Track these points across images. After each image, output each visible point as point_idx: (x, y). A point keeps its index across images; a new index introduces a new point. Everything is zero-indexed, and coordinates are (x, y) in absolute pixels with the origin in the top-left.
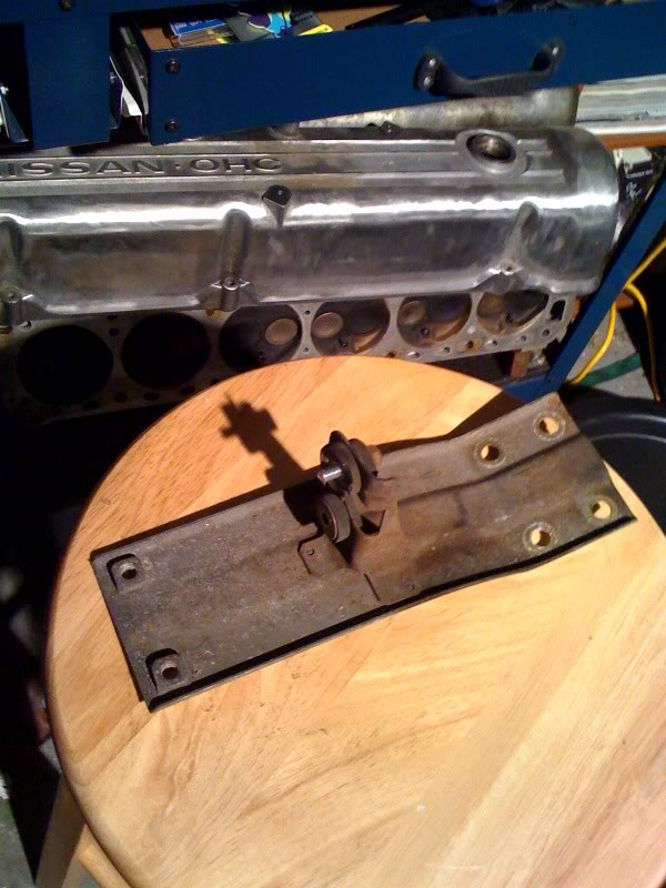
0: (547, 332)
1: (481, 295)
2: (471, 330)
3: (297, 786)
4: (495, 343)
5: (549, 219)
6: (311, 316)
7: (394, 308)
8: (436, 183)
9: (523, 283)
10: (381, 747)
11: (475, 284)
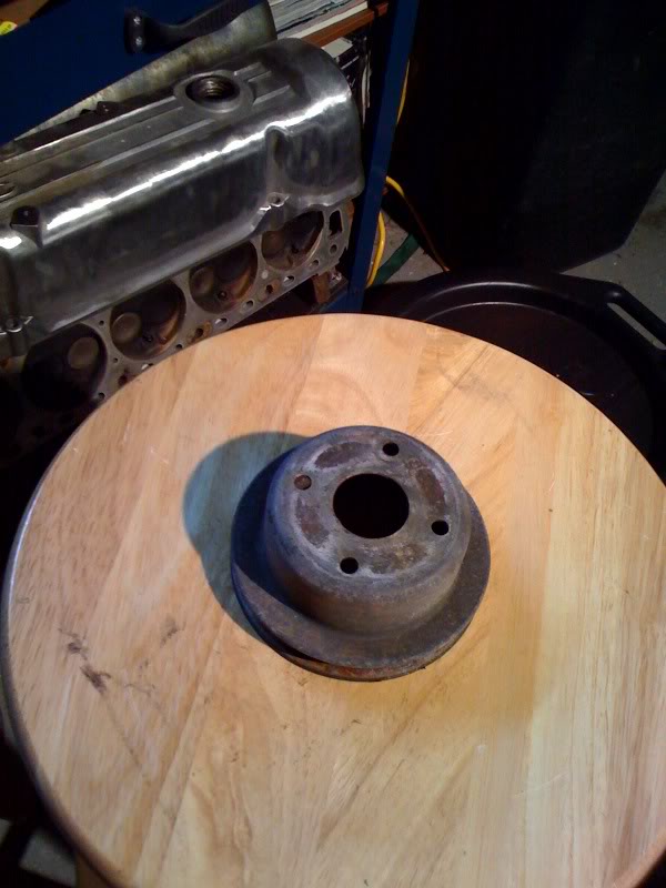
0: (334, 247)
1: (260, 237)
2: (265, 275)
4: (291, 278)
5: (296, 138)
6: (106, 326)
7: (183, 283)
8: (175, 144)
9: (295, 210)
10: (417, 709)
11: (253, 228)
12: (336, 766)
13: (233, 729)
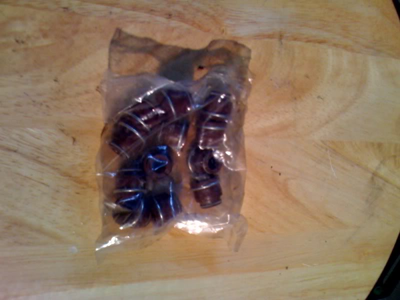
3: (15, 151)
12: (31, 130)
13: (45, 35)
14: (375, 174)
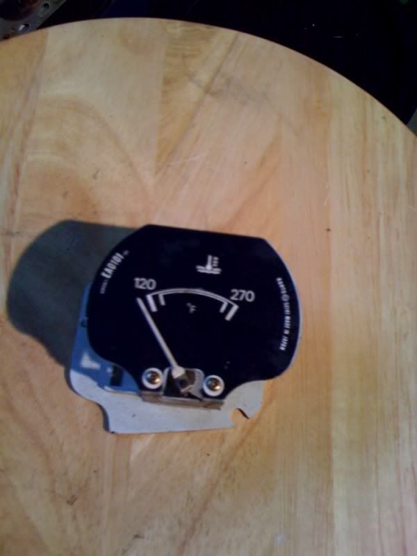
10: (204, 507)
14: (208, 90)
